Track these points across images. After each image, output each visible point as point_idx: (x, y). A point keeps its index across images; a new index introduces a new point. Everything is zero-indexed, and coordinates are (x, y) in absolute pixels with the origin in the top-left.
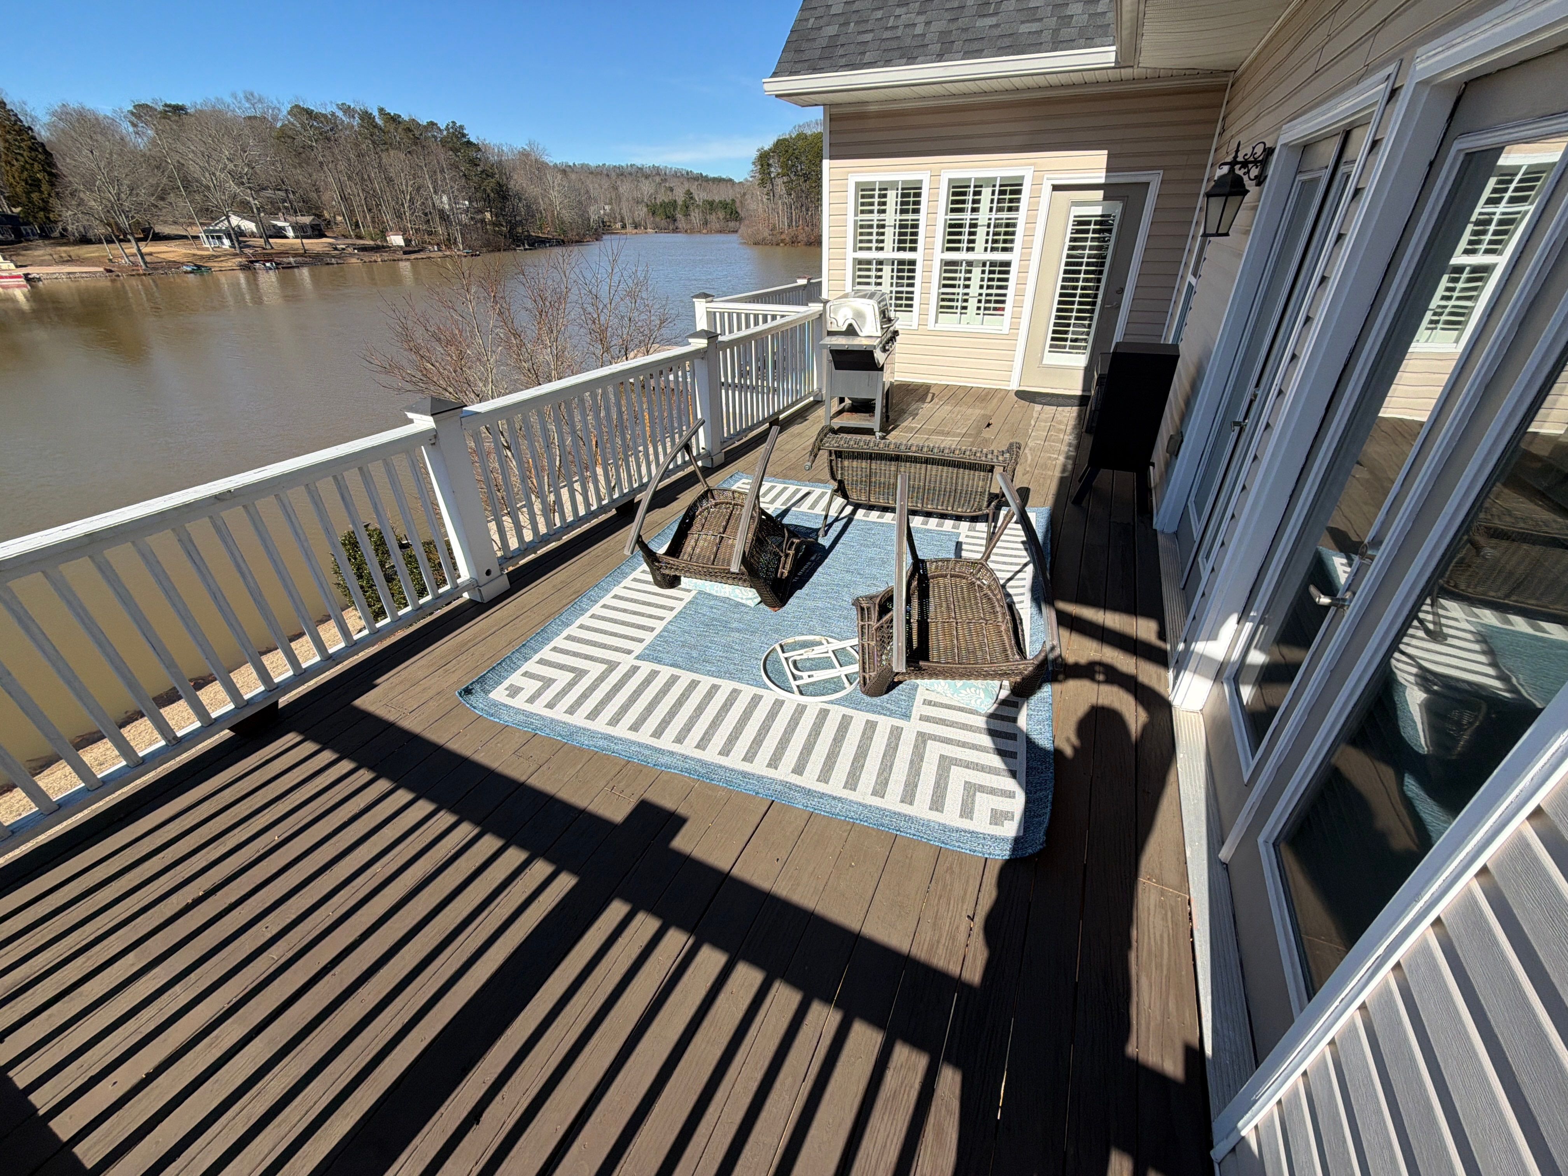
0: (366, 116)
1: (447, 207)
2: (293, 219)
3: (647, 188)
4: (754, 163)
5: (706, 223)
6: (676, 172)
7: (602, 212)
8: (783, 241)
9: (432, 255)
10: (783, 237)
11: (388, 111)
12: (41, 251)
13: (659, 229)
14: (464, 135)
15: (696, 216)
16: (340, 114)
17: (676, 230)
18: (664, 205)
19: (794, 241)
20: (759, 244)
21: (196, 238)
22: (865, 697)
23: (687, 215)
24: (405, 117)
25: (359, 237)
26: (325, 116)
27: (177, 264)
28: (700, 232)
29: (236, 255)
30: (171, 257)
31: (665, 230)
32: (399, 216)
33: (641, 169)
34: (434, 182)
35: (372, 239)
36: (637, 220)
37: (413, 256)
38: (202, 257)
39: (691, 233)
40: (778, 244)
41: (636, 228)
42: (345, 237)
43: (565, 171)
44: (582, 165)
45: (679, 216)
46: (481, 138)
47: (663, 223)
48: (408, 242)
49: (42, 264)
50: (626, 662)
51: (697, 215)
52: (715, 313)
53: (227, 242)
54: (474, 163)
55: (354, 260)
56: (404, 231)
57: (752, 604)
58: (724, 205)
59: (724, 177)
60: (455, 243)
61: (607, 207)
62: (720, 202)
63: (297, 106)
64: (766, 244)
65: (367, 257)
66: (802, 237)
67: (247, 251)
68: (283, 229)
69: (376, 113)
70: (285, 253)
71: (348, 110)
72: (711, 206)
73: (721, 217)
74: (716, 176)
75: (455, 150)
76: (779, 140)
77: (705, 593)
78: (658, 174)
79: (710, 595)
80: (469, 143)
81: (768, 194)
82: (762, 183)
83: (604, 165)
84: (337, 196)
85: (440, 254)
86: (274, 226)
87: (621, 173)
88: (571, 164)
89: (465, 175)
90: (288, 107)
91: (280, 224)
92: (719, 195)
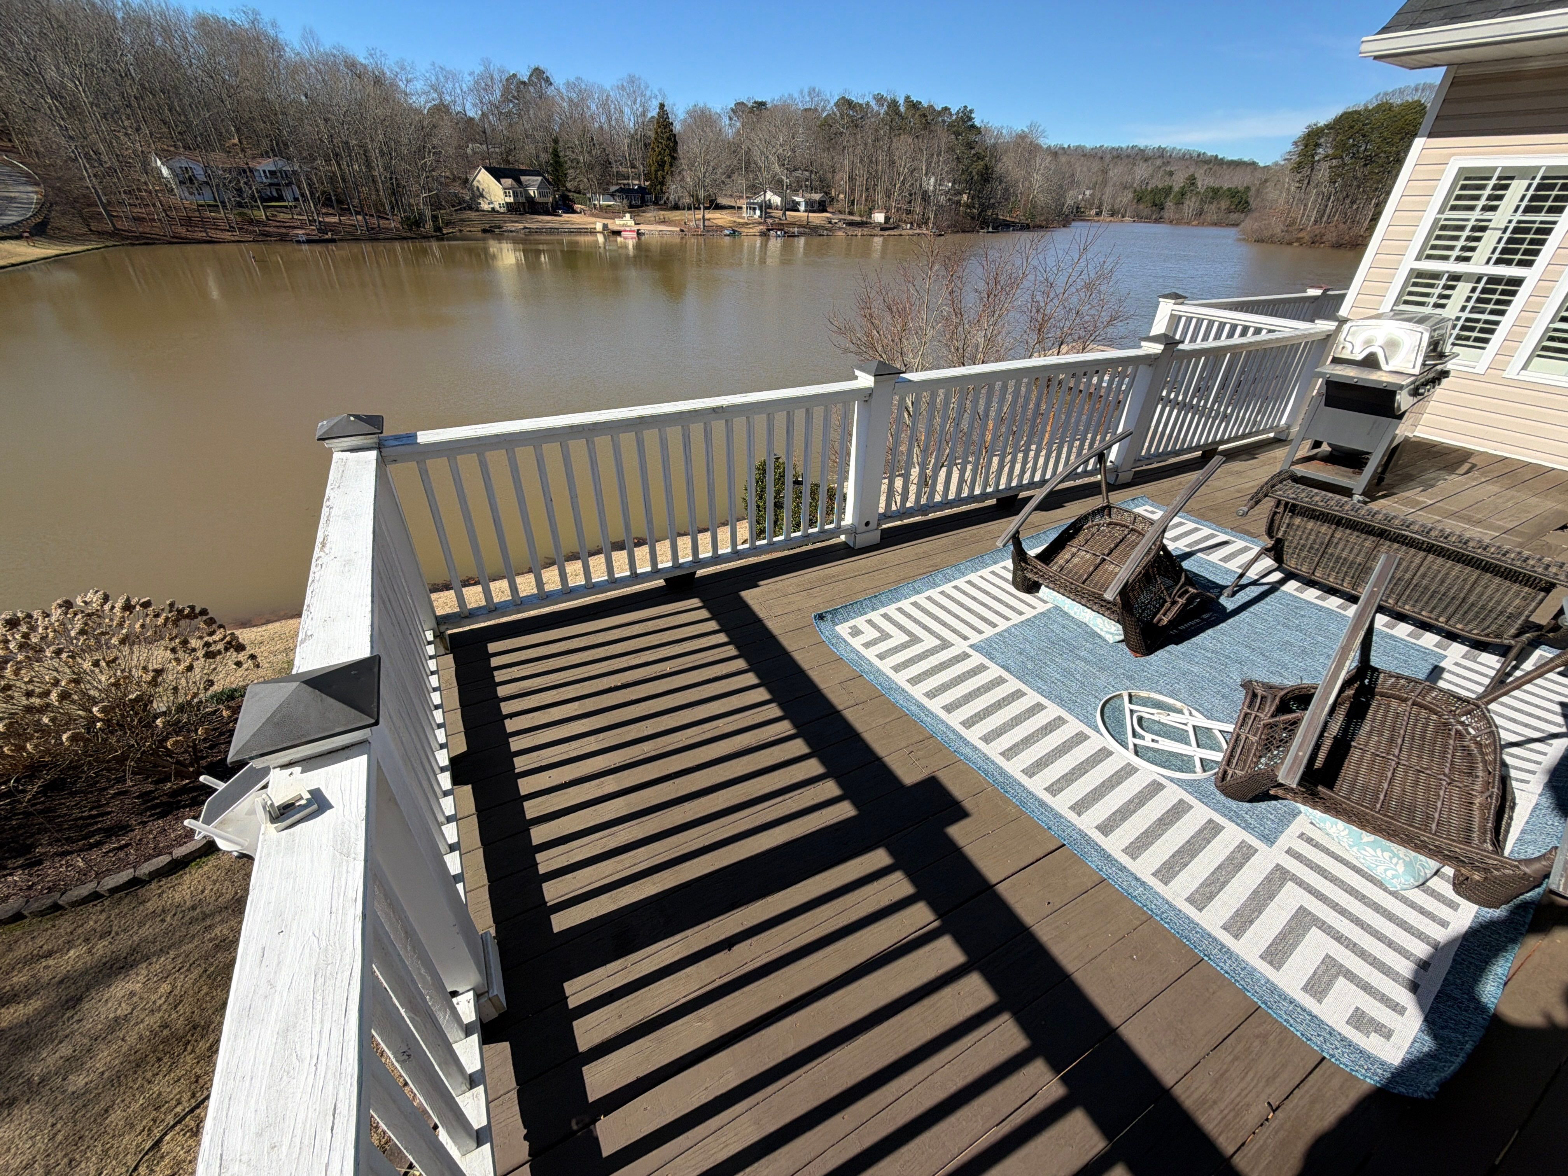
0: (894, 104)
1: (931, 188)
2: (808, 195)
3: (1142, 172)
4: (1295, 143)
5: (1201, 213)
6: (1184, 155)
7: (1080, 197)
8: (1298, 240)
9: (903, 233)
10: (1301, 235)
11: (912, 98)
12: (651, 214)
13: (1139, 217)
14: (970, 119)
15: (1190, 205)
16: (873, 103)
17: (1159, 220)
18: (1155, 191)
19: (1315, 241)
20: (1263, 241)
21: (740, 208)
22: (1218, 793)
23: (1179, 203)
24: (925, 104)
25: (851, 213)
26: (861, 106)
27: (722, 228)
28: (1188, 223)
29: (760, 223)
30: (720, 222)
31: (1147, 219)
32: (889, 196)
33: (1143, 151)
34: (929, 165)
35: (861, 216)
36: (1116, 207)
37: (887, 233)
38: (739, 224)
39: (1177, 224)
40: (1290, 244)
41: (1112, 215)
42: (840, 212)
43: (1055, 153)
44: (1078, 147)
45: (1169, 204)
46: (985, 121)
47: (1146, 212)
48: (887, 219)
49: (649, 223)
50: (960, 646)
51: (1192, 204)
52: (1180, 317)
53: (758, 212)
54: (970, 146)
55: (840, 233)
56: (887, 209)
57: (1111, 639)
58: (1233, 193)
59: (1246, 159)
60: (926, 223)
61: (1088, 192)
62: (1229, 189)
63: (843, 98)
64: (1272, 242)
65: (851, 231)
66: (1331, 236)
67: (769, 221)
68: (798, 203)
69: (901, 101)
70: (793, 224)
71: (880, 99)
72: (1215, 193)
73: (1223, 208)
74: (1235, 158)
75: (957, 134)
76: (1345, 113)
77: (1062, 610)
78: (1162, 156)
79: (1066, 613)
80: (973, 126)
81: (1300, 181)
82: (1298, 167)
83: (1101, 146)
84: (846, 177)
85: (910, 232)
86: (794, 201)
87: (1118, 155)
88: (1066, 146)
89: (958, 158)
90: (836, 98)
91: (797, 199)
92: (1229, 180)
